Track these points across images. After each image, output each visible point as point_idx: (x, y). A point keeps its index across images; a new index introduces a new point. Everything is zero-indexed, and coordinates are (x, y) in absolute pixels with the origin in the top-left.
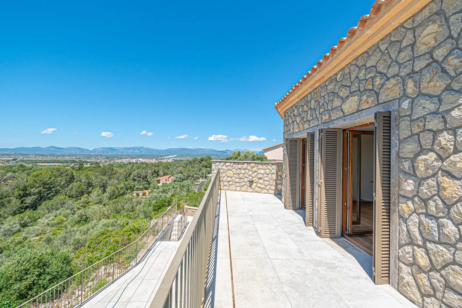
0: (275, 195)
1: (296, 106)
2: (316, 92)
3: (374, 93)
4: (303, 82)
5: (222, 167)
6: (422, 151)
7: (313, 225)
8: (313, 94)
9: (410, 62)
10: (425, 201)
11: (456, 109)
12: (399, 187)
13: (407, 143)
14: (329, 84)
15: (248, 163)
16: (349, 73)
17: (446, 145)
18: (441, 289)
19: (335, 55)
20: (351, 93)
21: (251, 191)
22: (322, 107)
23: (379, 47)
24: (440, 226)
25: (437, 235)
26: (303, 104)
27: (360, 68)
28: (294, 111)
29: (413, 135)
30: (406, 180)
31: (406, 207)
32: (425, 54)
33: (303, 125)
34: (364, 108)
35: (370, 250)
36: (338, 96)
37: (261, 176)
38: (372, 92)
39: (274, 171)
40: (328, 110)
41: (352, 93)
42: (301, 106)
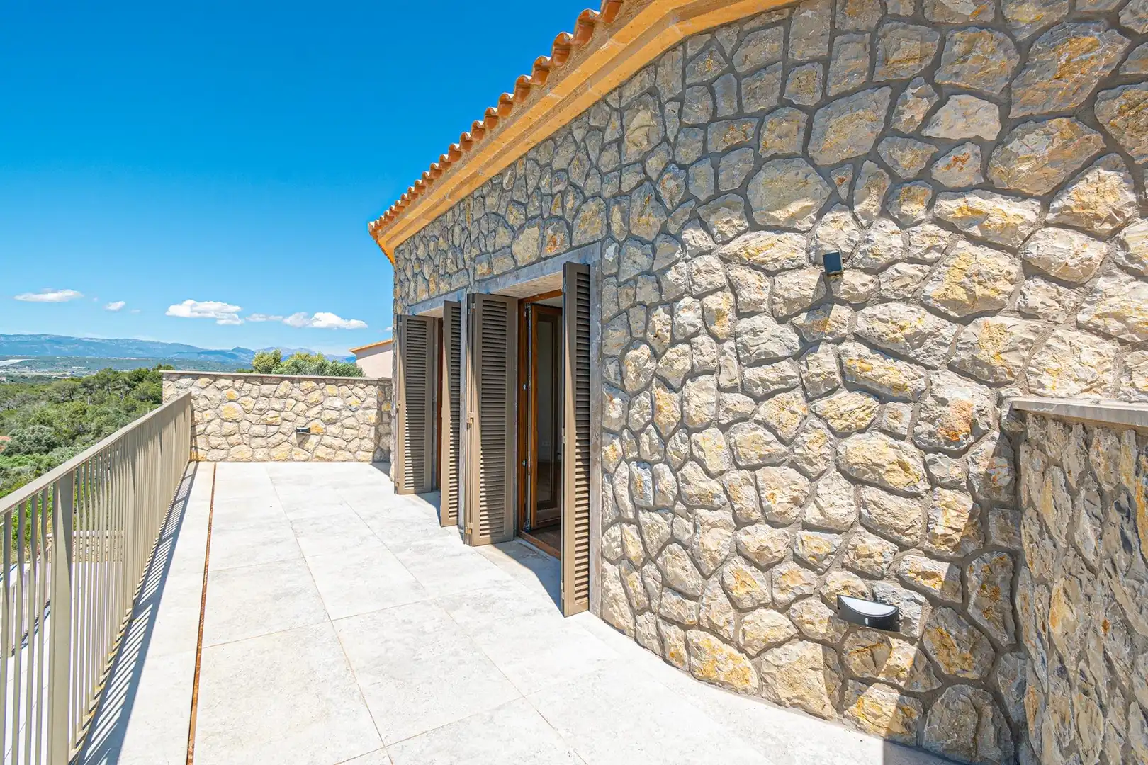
0: (375, 462)
1: (422, 236)
2: (464, 209)
3: (565, 225)
4: (433, 177)
5: (204, 393)
6: (633, 343)
7: (458, 521)
8: (457, 211)
9: (616, 173)
10: (636, 435)
11: (673, 268)
12: (602, 414)
13: (613, 328)
14: (488, 194)
15: (294, 378)
16: (525, 176)
17: (661, 330)
18: (657, 591)
19: (496, 130)
20: (527, 219)
21: (304, 457)
22: (476, 244)
23: (571, 133)
24: (655, 478)
25: (651, 495)
26: (437, 234)
27: (542, 168)
28: (417, 248)
29: (620, 313)
30: (612, 399)
31: (611, 450)
32: (634, 163)
33: (438, 285)
34: (549, 253)
35: (556, 548)
36: (506, 224)
37: (334, 414)
38: (562, 222)
39: (372, 401)
40: (488, 252)
41: (529, 220)
42: (434, 239)
